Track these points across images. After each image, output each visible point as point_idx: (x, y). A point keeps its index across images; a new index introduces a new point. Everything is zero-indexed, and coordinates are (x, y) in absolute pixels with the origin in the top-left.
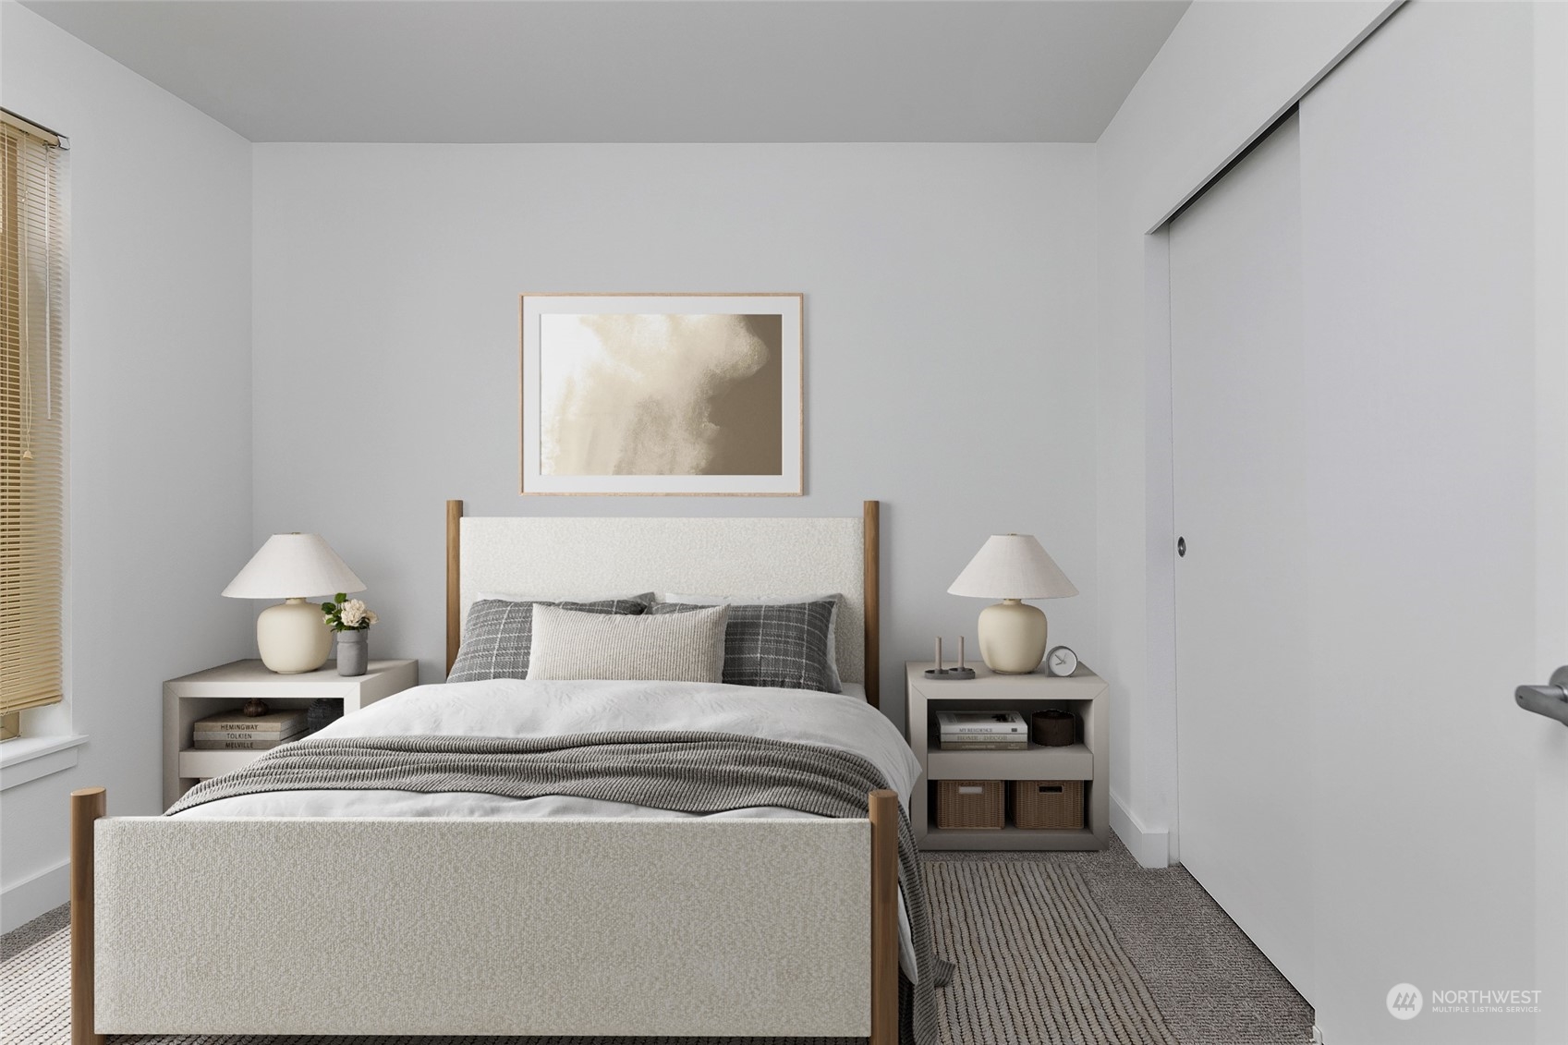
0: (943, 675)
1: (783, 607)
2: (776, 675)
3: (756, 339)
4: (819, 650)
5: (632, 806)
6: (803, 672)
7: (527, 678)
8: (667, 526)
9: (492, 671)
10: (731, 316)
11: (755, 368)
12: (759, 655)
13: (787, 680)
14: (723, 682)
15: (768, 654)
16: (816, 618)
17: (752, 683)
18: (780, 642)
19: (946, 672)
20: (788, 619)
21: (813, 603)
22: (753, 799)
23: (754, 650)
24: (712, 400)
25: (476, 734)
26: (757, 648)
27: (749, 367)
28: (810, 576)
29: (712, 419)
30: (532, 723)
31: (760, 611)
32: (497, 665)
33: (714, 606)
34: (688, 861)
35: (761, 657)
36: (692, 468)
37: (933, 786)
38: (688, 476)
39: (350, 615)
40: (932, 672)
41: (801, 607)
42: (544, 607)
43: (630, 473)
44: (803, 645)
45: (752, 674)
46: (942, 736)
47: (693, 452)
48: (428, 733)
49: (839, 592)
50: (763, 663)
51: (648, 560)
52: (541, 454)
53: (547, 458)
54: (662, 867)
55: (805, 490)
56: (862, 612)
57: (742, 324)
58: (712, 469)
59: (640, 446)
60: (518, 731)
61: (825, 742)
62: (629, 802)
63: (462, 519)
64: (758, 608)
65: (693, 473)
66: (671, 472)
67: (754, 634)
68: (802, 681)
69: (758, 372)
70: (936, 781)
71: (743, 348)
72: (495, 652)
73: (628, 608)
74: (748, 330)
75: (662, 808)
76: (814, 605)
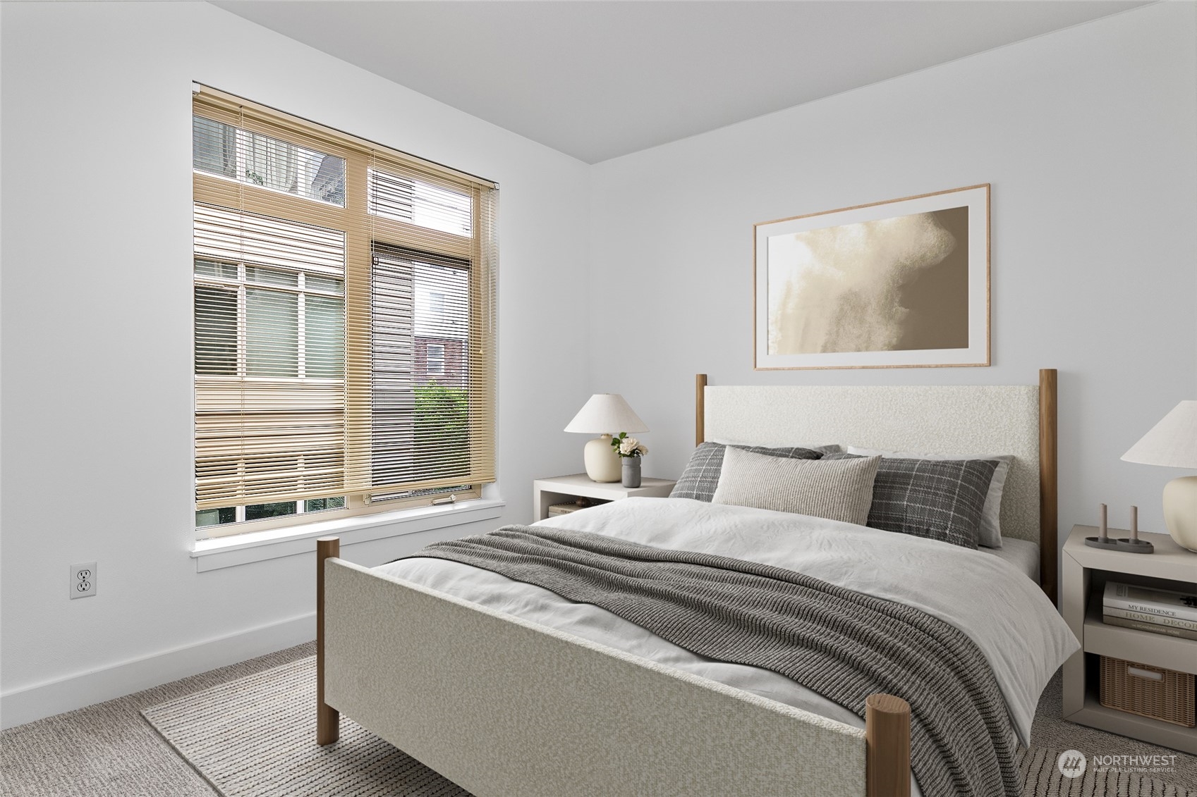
0: (1108, 543)
1: (940, 462)
2: (921, 523)
3: (943, 231)
4: (973, 504)
5: (647, 633)
6: (950, 523)
7: (713, 500)
8: (849, 392)
9: (695, 492)
10: (920, 214)
11: (942, 257)
12: (905, 503)
13: (932, 529)
14: (869, 525)
15: (915, 502)
16: (973, 474)
17: (898, 529)
18: (929, 493)
19: (1113, 541)
20: (942, 473)
21: (972, 461)
22: (760, 656)
23: (902, 498)
24: (902, 288)
25: (623, 538)
26: (904, 497)
27: (937, 256)
28: (980, 437)
29: (903, 303)
30: (664, 536)
31: (915, 464)
32: (698, 488)
33: (867, 457)
34: (656, 713)
35: (907, 505)
36: (885, 345)
37: (1093, 663)
38: (883, 352)
39: (625, 447)
40: (1095, 539)
41: (958, 464)
42: (732, 448)
43: (834, 351)
44: (954, 498)
45: (898, 519)
46: (1104, 608)
47: (885, 332)
48: (593, 532)
49: (1012, 453)
50: (909, 511)
51: (834, 419)
52: (768, 340)
53: (773, 342)
54: (632, 711)
55: (991, 362)
56: (1038, 474)
57: (930, 221)
58: (902, 345)
59: (841, 330)
60: (650, 541)
61: (917, 600)
62: (645, 628)
63: (705, 387)
64: (914, 462)
65: (886, 350)
66: (867, 349)
67: (904, 484)
68: (948, 532)
69: (945, 259)
70: (1098, 657)
71: (932, 240)
72: (699, 479)
73: (803, 454)
74: (936, 225)
75: (671, 642)
76: (973, 464)
